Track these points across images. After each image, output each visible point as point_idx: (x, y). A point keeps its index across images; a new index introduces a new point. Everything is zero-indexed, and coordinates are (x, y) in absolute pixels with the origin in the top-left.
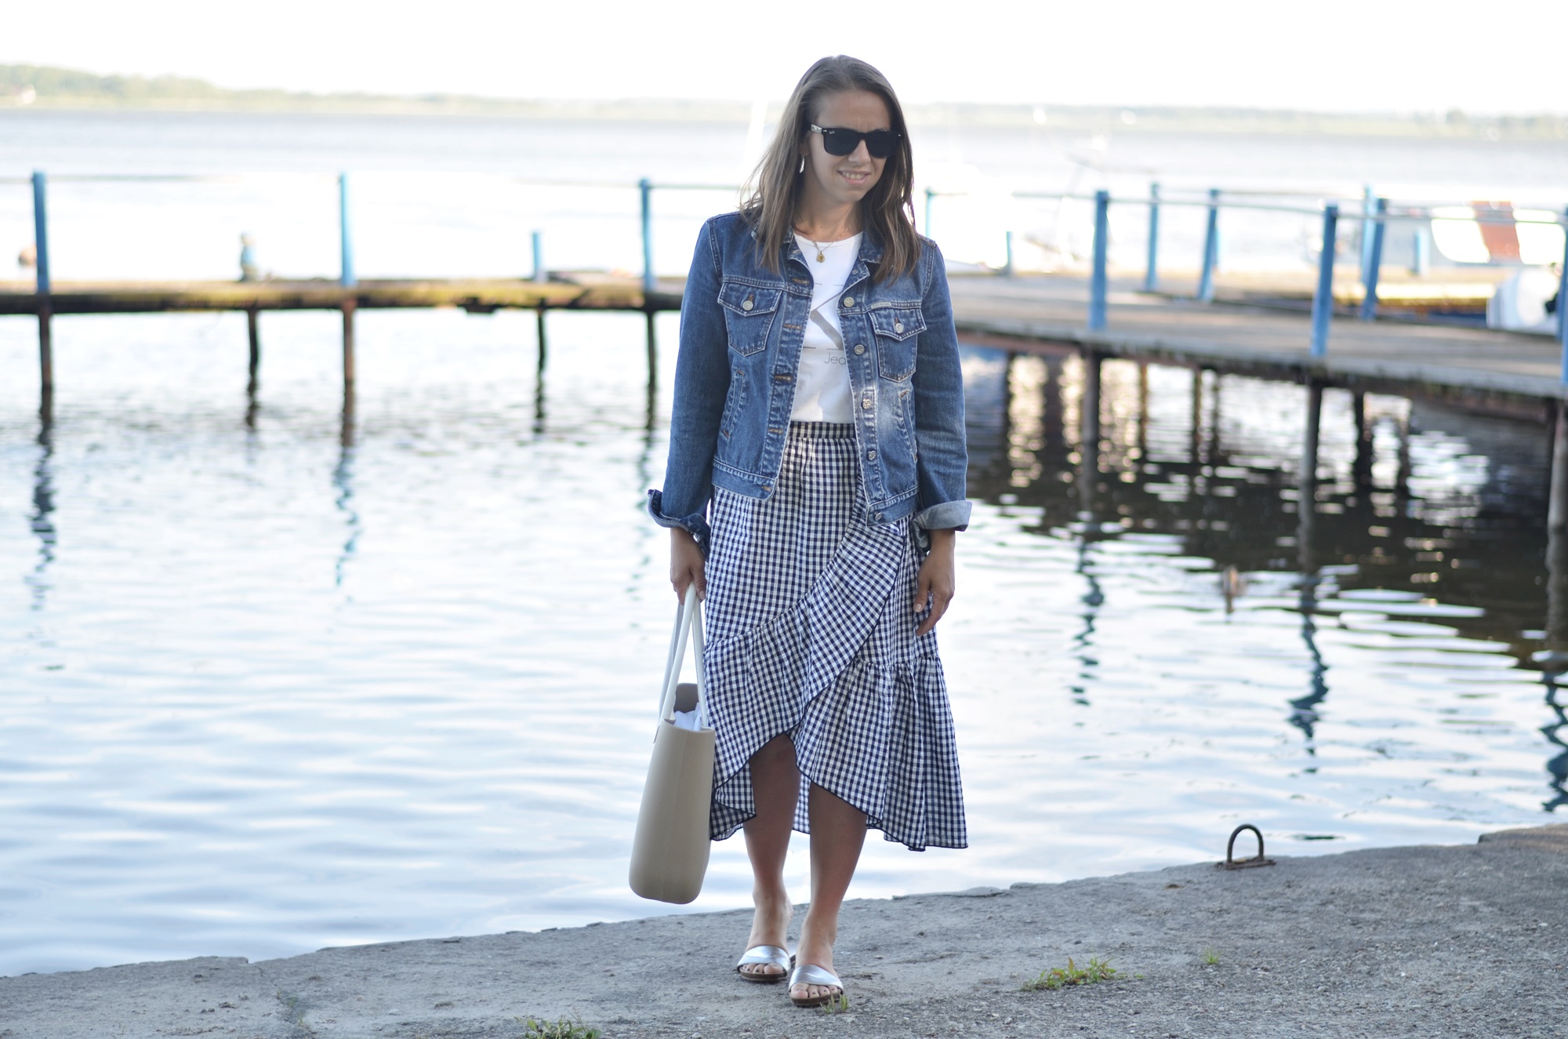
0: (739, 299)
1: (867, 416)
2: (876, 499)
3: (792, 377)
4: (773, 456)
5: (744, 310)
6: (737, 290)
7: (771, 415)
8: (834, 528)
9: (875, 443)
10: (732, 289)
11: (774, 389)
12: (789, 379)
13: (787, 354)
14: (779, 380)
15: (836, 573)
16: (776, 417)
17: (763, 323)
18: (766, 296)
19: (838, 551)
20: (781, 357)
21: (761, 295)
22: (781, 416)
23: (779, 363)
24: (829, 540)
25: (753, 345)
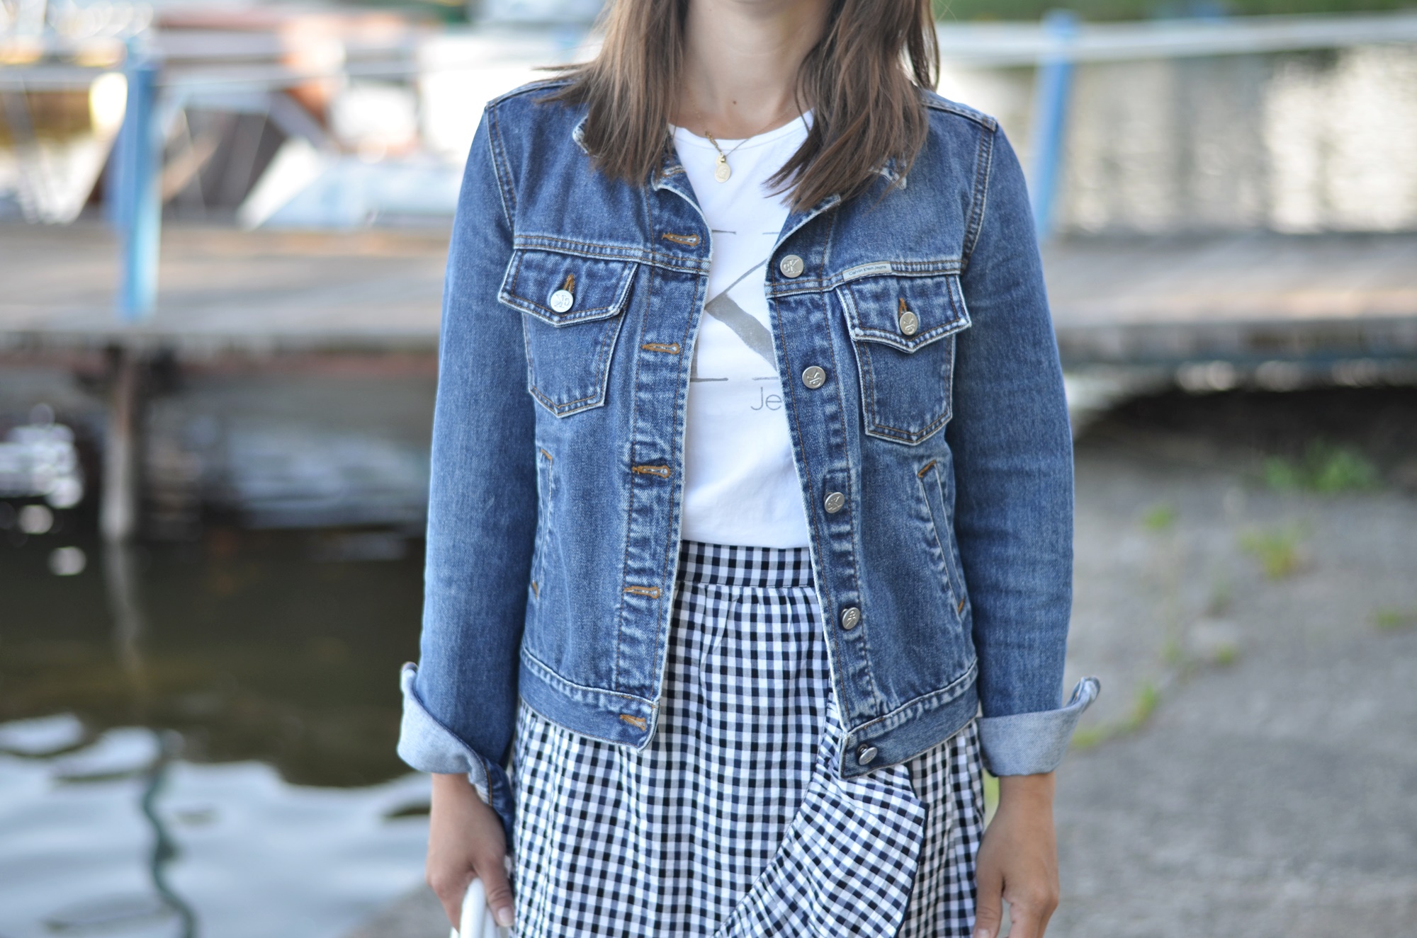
0: (543, 285)
1: (835, 529)
2: (861, 716)
3: (671, 468)
4: (643, 649)
5: (553, 313)
6: (540, 267)
7: (629, 555)
8: (775, 792)
9: (855, 588)
10: (529, 266)
11: (632, 496)
12: (664, 471)
13: (654, 417)
14: (642, 475)
15: (781, 894)
16: (642, 559)
17: (596, 343)
18: (602, 278)
19: (785, 843)
20: (641, 424)
21: (591, 275)
22: (653, 556)
23: (639, 437)
24: (766, 819)
25: (577, 393)
